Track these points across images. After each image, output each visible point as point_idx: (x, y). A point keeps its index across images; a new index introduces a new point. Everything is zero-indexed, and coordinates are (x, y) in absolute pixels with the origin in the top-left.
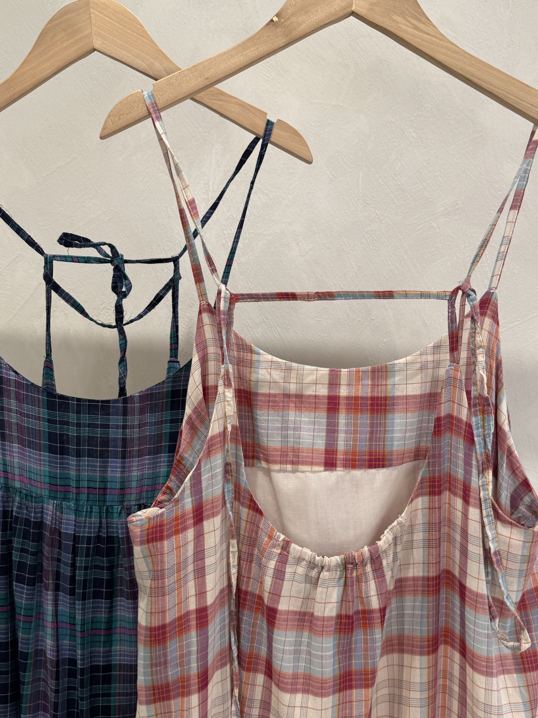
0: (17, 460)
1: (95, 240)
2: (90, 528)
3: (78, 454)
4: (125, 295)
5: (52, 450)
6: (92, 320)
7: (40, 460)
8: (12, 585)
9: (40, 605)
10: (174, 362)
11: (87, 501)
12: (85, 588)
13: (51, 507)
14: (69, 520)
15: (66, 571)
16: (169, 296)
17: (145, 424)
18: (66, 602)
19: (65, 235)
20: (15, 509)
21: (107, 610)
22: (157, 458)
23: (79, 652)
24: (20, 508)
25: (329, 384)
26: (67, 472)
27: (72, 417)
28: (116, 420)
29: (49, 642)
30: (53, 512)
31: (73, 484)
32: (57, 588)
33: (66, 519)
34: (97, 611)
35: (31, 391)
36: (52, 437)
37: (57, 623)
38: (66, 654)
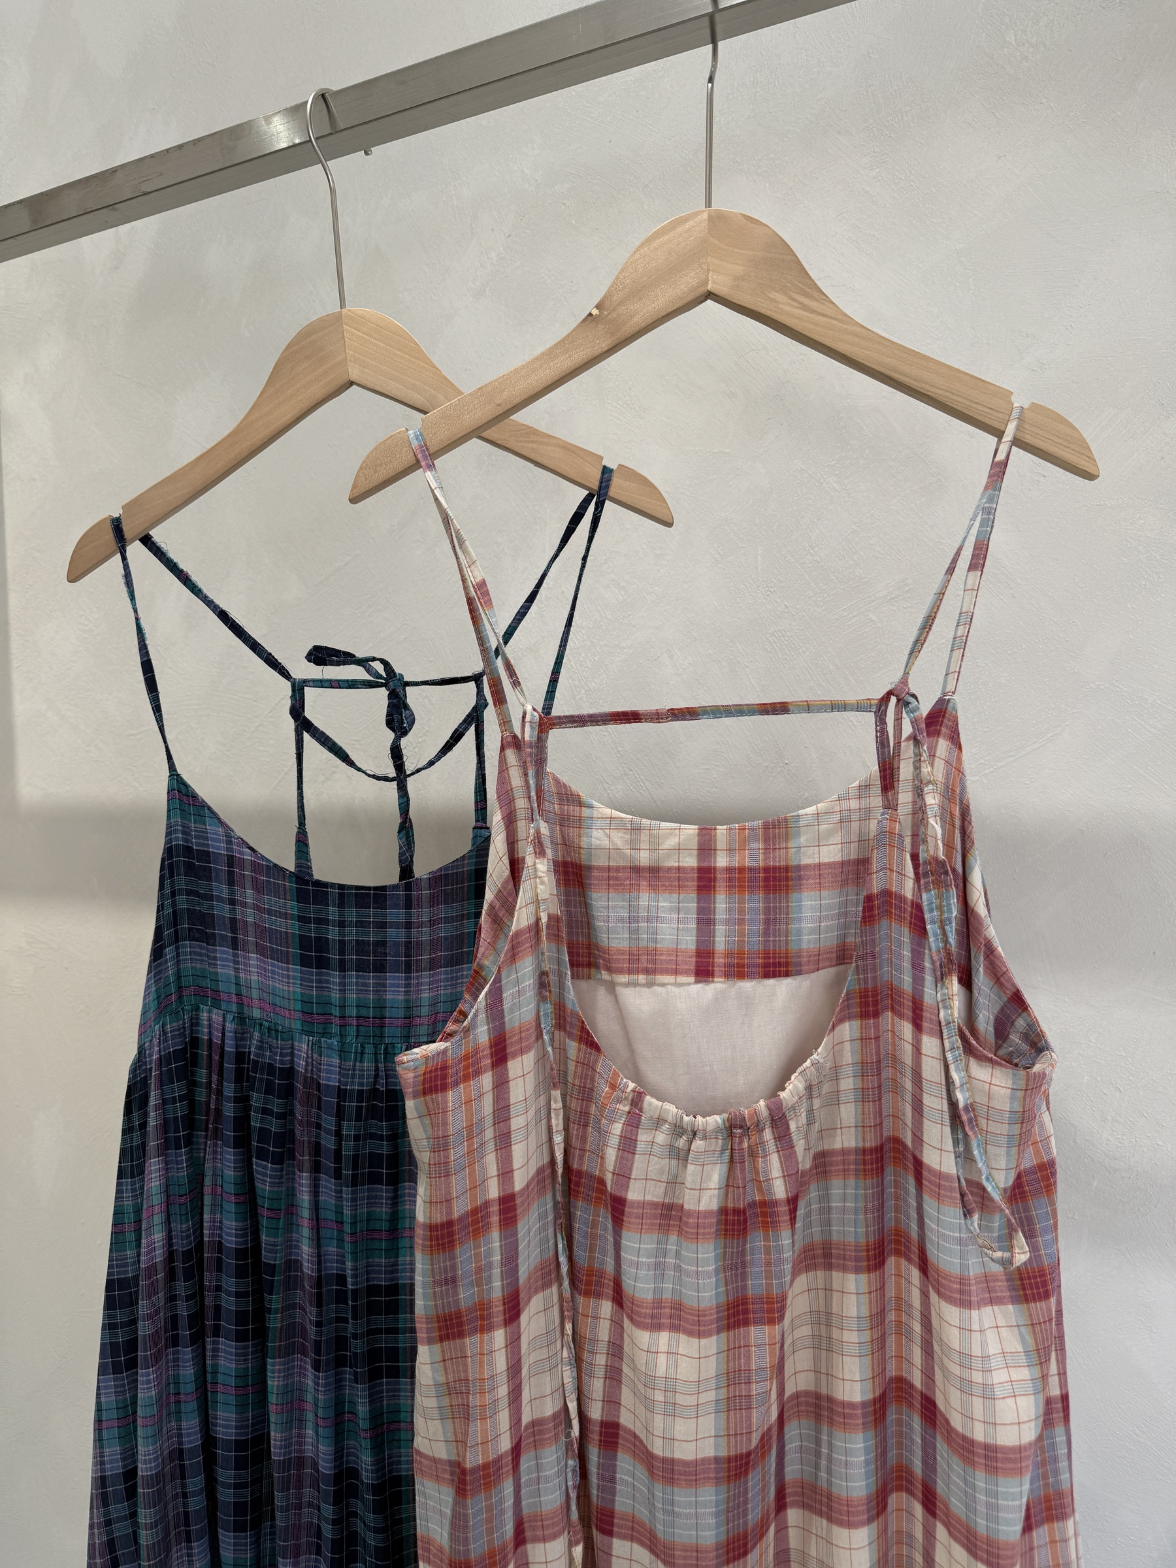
0: (256, 978)
1: (360, 655)
2: (361, 1077)
3: (342, 967)
4: (405, 733)
5: (305, 962)
6: (359, 770)
7: (288, 977)
8: (252, 1164)
9: (291, 1194)
10: (481, 828)
11: (357, 1036)
12: (355, 1168)
13: (304, 1047)
14: (330, 1065)
15: (329, 1142)
16: (471, 733)
17: (439, 921)
18: (330, 1189)
19: (317, 649)
20: (253, 1049)
21: (389, 1202)
22: (458, 971)
23: (349, 1264)
24: (260, 1048)
25: (699, 849)
26: (327, 993)
27: (333, 913)
28: (395, 915)
29: (306, 1250)
30: (307, 1054)
31: (336, 1012)
32: (316, 1168)
33: (327, 1065)
34: (375, 1203)
35: (274, 875)
36: (304, 942)
37: (318, 1220)
38: (332, 1268)
